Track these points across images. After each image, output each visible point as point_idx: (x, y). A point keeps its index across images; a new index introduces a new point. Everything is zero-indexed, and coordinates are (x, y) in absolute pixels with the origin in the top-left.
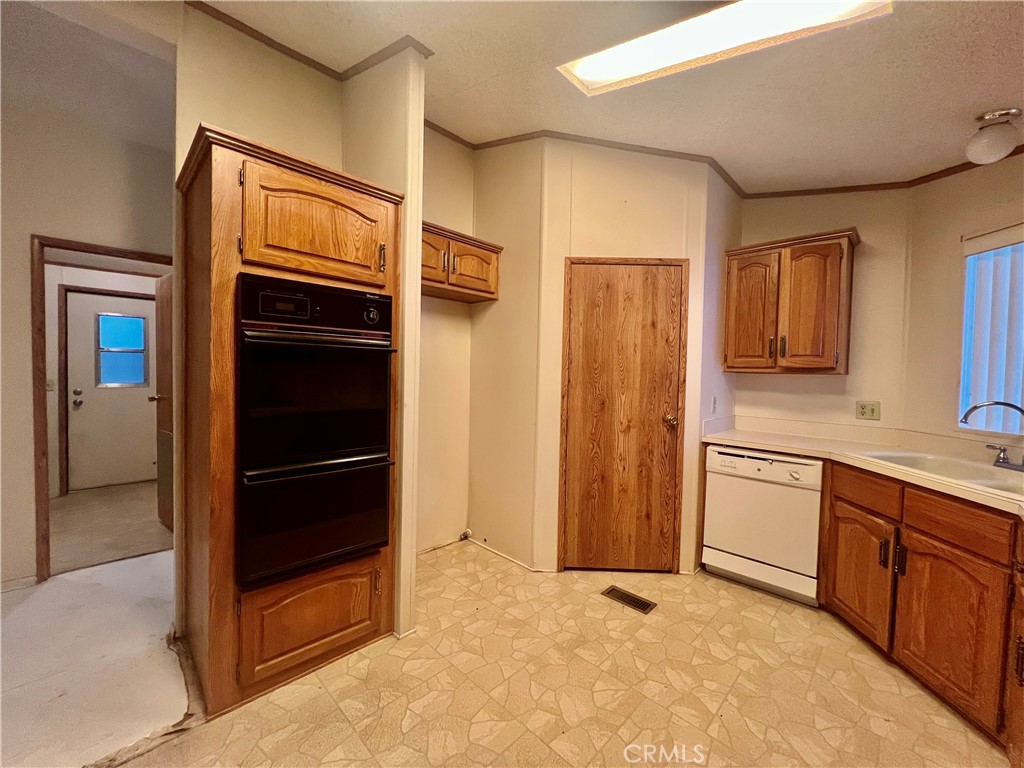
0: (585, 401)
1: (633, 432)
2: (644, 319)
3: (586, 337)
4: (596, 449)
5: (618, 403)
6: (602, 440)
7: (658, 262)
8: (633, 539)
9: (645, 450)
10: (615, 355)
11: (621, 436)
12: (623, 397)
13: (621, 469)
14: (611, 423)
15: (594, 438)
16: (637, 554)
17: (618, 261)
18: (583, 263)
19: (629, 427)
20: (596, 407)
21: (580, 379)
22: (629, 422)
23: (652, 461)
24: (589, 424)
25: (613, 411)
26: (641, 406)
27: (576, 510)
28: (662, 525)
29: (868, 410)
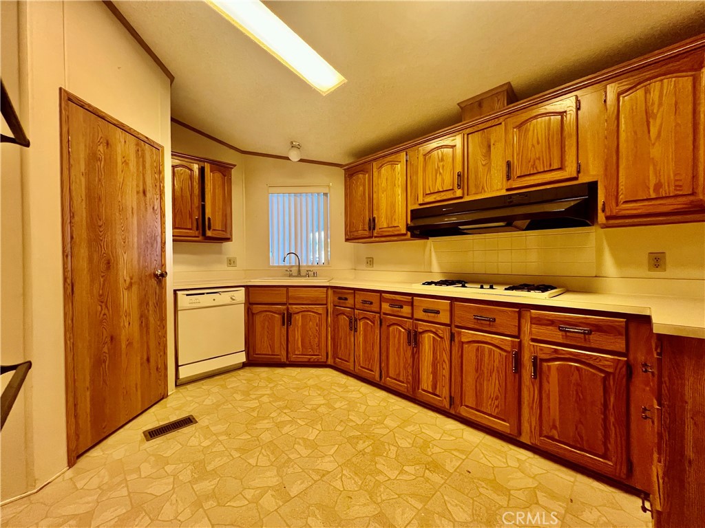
0: (90, 260)
1: (135, 288)
2: (137, 186)
3: (88, 189)
4: (104, 311)
5: (121, 261)
6: (110, 300)
7: (146, 140)
8: (139, 386)
9: (143, 302)
10: (117, 214)
11: (126, 293)
12: (125, 256)
13: (126, 324)
14: (116, 281)
15: (103, 300)
16: (142, 398)
17: (115, 122)
18: (82, 106)
19: (131, 284)
20: (103, 266)
21: (84, 235)
22: (131, 279)
23: (148, 311)
24: (96, 285)
25: (117, 270)
26: (139, 264)
27: (88, 384)
28: (157, 362)
29: (232, 262)
